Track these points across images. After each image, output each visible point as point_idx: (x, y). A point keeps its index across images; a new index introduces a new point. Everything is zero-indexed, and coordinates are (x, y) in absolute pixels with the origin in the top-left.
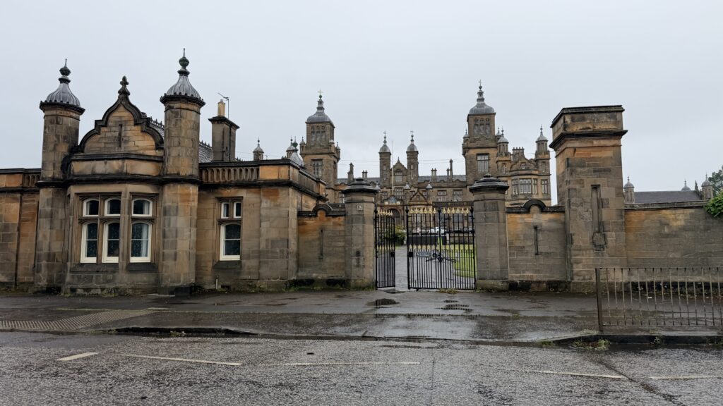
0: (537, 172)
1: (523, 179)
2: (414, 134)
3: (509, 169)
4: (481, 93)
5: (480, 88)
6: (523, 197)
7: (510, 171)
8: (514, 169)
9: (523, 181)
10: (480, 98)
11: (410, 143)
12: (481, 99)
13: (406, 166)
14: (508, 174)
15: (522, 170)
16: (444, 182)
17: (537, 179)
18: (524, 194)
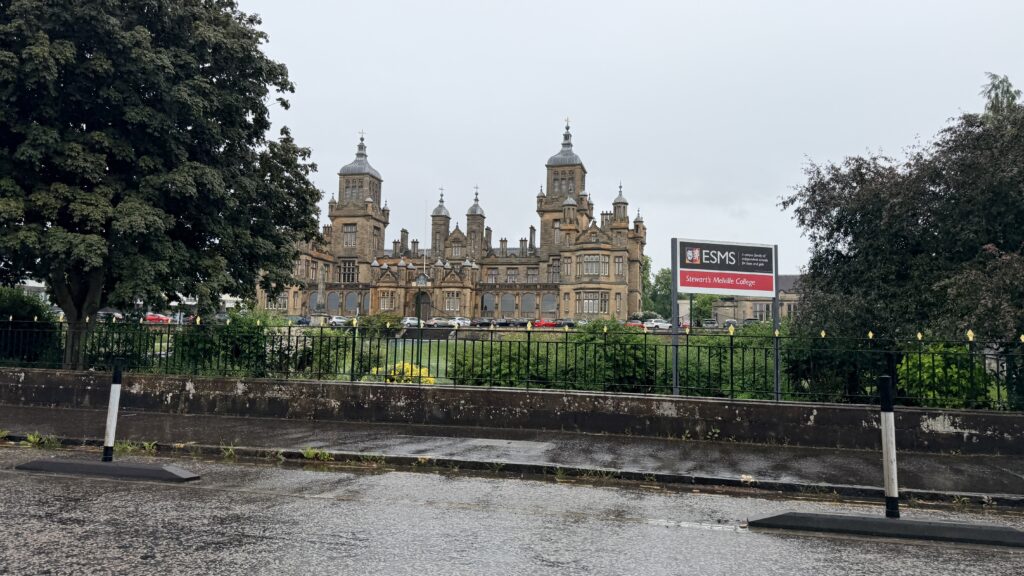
0: (608, 246)
1: (589, 255)
2: (479, 191)
3: (574, 241)
4: (567, 137)
5: (568, 128)
6: (586, 280)
7: (576, 244)
8: (581, 240)
9: (589, 258)
10: (567, 142)
11: (473, 202)
12: (567, 144)
13: (465, 234)
14: (572, 247)
15: (591, 243)
16: (516, 257)
17: (608, 256)
18: (589, 276)
